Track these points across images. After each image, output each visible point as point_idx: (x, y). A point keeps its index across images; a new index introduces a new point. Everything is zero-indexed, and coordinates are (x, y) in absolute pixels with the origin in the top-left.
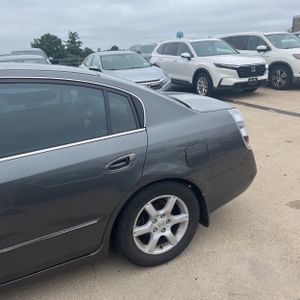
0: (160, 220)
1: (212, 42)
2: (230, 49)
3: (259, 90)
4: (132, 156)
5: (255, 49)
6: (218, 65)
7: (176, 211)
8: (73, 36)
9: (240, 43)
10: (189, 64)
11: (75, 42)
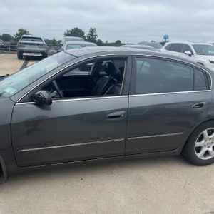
0: (208, 141)
4: (205, 103)
6: (212, 62)
10: (190, 59)
11: (92, 35)
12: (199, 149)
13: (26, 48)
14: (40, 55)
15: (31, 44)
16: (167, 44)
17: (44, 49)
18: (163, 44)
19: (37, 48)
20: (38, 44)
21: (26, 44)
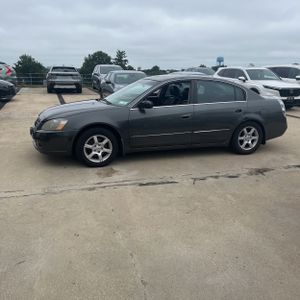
0: (248, 136)
1: (261, 71)
2: (275, 77)
3: (294, 108)
4: (244, 109)
5: (294, 77)
6: (266, 87)
7: (253, 135)
8: (121, 54)
9: (282, 73)
10: (244, 84)
11: (121, 60)
12: (242, 142)
13: (58, 79)
14: (74, 87)
15: (63, 75)
16: (220, 69)
17: (78, 80)
18: (215, 69)
19: (70, 80)
20: (72, 75)
21: (57, 75)
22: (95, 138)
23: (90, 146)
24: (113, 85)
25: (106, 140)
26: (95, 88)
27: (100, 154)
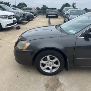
8: (74, 4)
11: (74, 6)
13: (50, 13)
15: (52, 11)
17: (57, 13)
19: (54, 13)
20: (54, 11)
21: (50, 11)
22: (48, 57)
23: (44, 62)
24: (69, 15)
25: (56, 59)
26: (63, 16)
27: (51, 68)
